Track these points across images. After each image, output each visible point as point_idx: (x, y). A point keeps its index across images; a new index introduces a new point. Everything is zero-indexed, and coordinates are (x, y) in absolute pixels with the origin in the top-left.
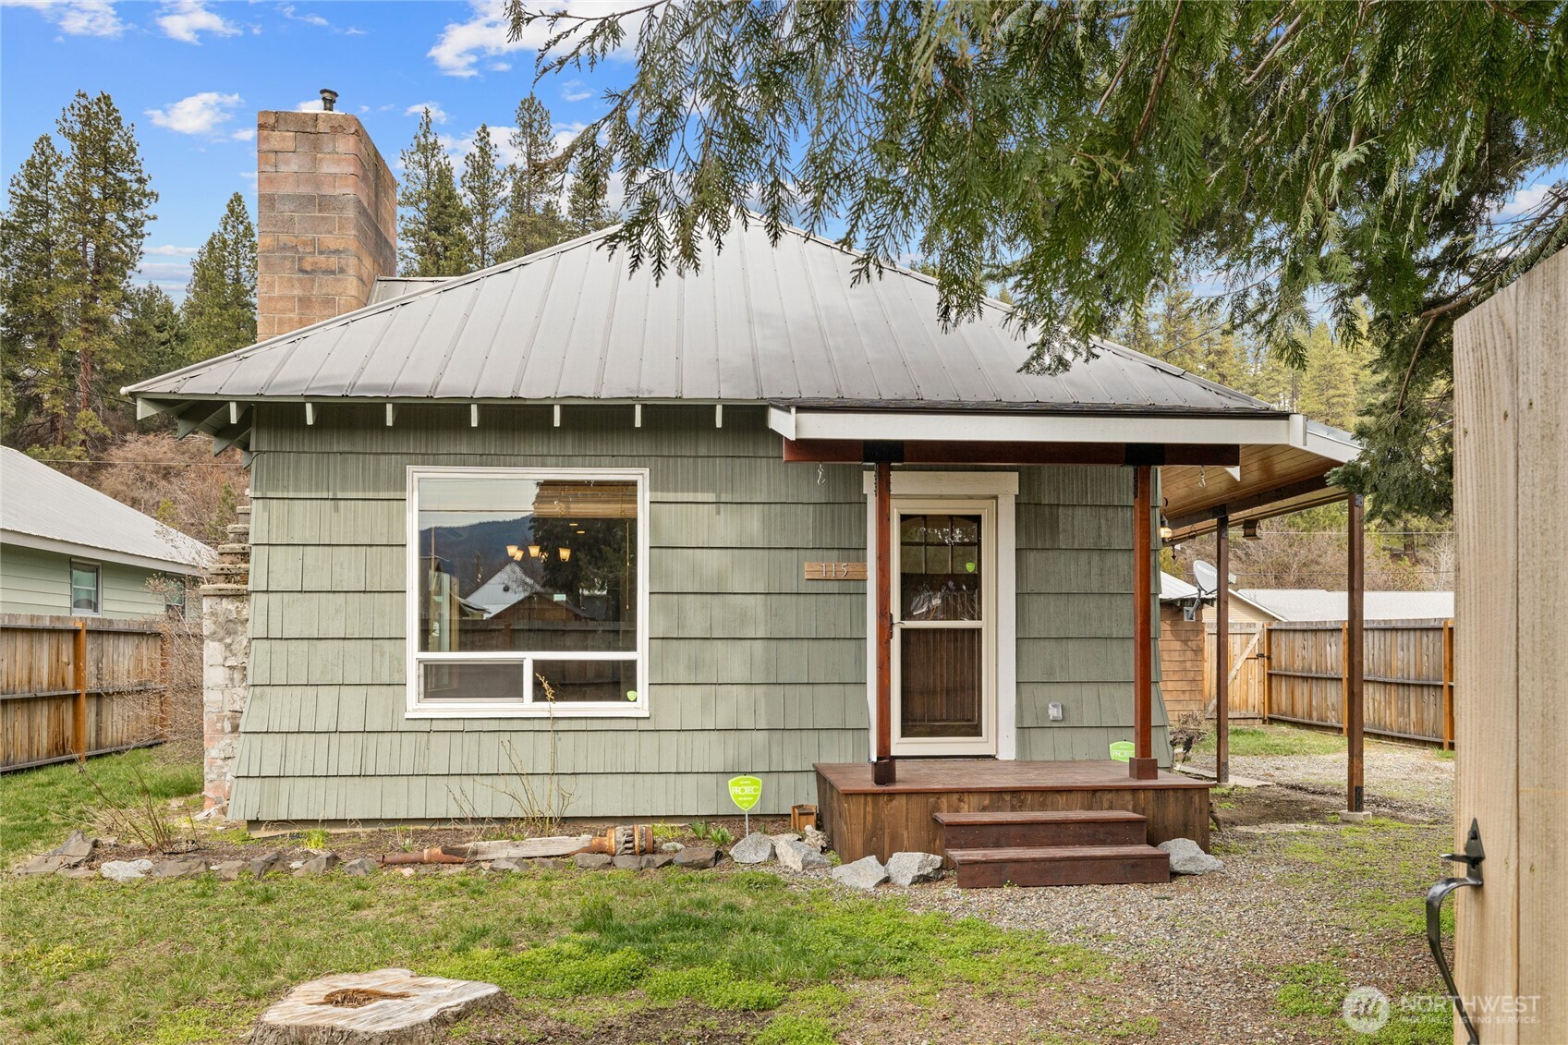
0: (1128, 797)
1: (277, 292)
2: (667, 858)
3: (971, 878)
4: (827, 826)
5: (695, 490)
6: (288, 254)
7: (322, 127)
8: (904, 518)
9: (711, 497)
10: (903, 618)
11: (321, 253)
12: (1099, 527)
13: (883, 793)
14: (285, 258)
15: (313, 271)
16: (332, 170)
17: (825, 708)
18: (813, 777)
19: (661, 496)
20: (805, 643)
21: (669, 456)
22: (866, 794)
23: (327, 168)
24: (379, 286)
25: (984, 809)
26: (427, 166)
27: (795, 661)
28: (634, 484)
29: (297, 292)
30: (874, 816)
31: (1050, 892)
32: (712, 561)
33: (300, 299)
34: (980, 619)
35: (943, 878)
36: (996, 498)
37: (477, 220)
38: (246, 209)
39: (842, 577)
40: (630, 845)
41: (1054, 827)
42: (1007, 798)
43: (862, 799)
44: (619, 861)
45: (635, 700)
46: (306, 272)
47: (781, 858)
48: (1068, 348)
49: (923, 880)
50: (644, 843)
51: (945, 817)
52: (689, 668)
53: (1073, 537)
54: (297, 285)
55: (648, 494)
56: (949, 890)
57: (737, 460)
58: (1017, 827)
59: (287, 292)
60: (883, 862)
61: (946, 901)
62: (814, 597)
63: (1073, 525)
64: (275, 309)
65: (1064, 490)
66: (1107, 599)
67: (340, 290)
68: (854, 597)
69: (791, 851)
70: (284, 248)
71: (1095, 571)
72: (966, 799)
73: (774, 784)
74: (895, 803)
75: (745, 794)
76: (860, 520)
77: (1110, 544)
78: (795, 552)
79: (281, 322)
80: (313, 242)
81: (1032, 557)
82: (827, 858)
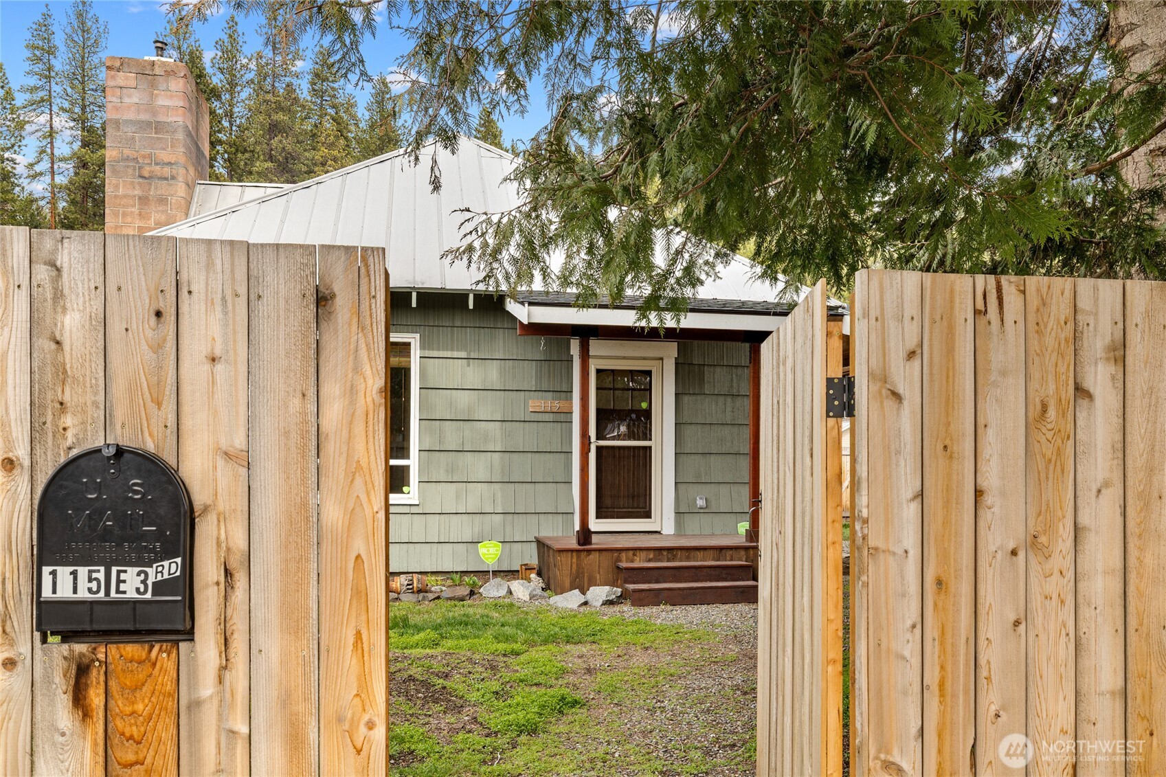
0: (743, 553)
1: (121, 192)
2: (436, 595)
3: (640, 600)
4: (545, 575)
5: (452, 350)
6: (131, 164)
7: (157, 71)
8: (599, 371)
9: (463, 354)
10: (598, 438)
11: (157, 164)
12: (732, 380)
13: (584, 550)
14: (128, 167)
15: (150, 178)
16: (166, 103)
17: (544, 498)
18: (534, 545)
19: (427, 353)
20: (530, 454)
21: (433, 326)
22: (572, 551)
23: (162, 101)
24: (198, 188)
25: (650, 560)
26: (179, 48)
27: (523, 467)
28: (409, 344)
29: (138, 192)
30: (577, 565)
31: (689, 608)
32: (464, 398)
33: (140, 198)
34: (650, 440)
35: (622, 603)
36: (662, 359)
37: (226, 97)
38: (7, 75)
39: (556, 410)
40: (411, 587)
41: (694, 570)
42: (665, 553)
43: (570, 554)
44: (402, 596)
45: (409, 493)
46: (145, 178)
47: (514, 594)
48: (703, 272)
49: (609, 603)
50: (420, 586)
51: (624, 565)
52: (447, 471)
53: (714, 386)
54: (137, 187)
55: (418, 352)
56: (627, 609)
57: (482, 330)
58: (670, 570)
59: (130, 192)
60: (584, 593)
61: (623, 612)
62: (536, 424)
63: (714, 378)
64: (120, 205)
65: (708, 355)
66: (737, 427)
67: (172, 193)
68: (564, 424)
69: (521, 590)
70: (127, 159)
71: (728, 409)
72: (638, 554)
73: (508, 549)
74: (591, 557)
75: (490, 554)
76: (568, 372)
77: (739, 391)
78: (523, 393)
79: (124, 215)
80: (150, 156)
81: (686, 399)
82: (545, 594)
